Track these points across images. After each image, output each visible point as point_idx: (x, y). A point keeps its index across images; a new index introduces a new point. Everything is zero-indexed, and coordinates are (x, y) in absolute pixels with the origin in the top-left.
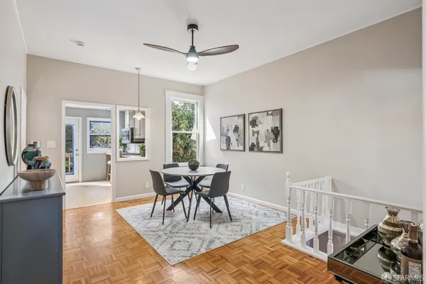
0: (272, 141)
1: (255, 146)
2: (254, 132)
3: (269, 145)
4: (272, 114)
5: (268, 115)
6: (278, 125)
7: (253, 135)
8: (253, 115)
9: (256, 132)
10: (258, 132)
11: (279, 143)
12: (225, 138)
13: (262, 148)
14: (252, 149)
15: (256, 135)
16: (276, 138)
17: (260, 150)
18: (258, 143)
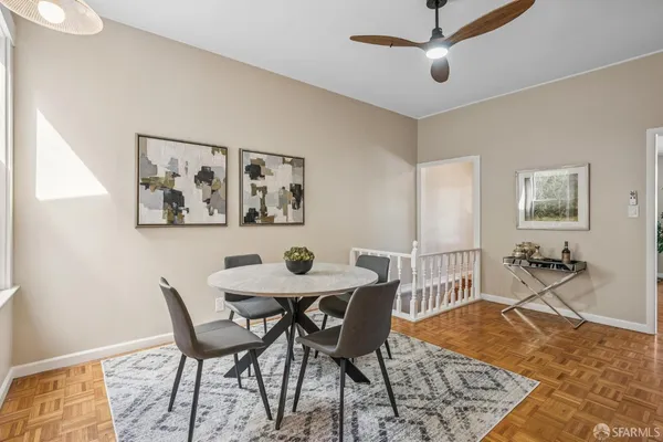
0: (290, 206)
1: (256, 214)
2: (254, 189)
3: (285, 213)
4: (290, 163)
5: (284, 162)
6: (299, 182)
7: (254, 194)
8: (255, 156)
9: (260, 189)
10: (264, 190)
11: (301, 209)
12: (160, 194)
13: (273, 217)
14: (250, 219)
15: (260, 194)
16: (298, 201)
17: (269, 221)
18: (264, 210)
